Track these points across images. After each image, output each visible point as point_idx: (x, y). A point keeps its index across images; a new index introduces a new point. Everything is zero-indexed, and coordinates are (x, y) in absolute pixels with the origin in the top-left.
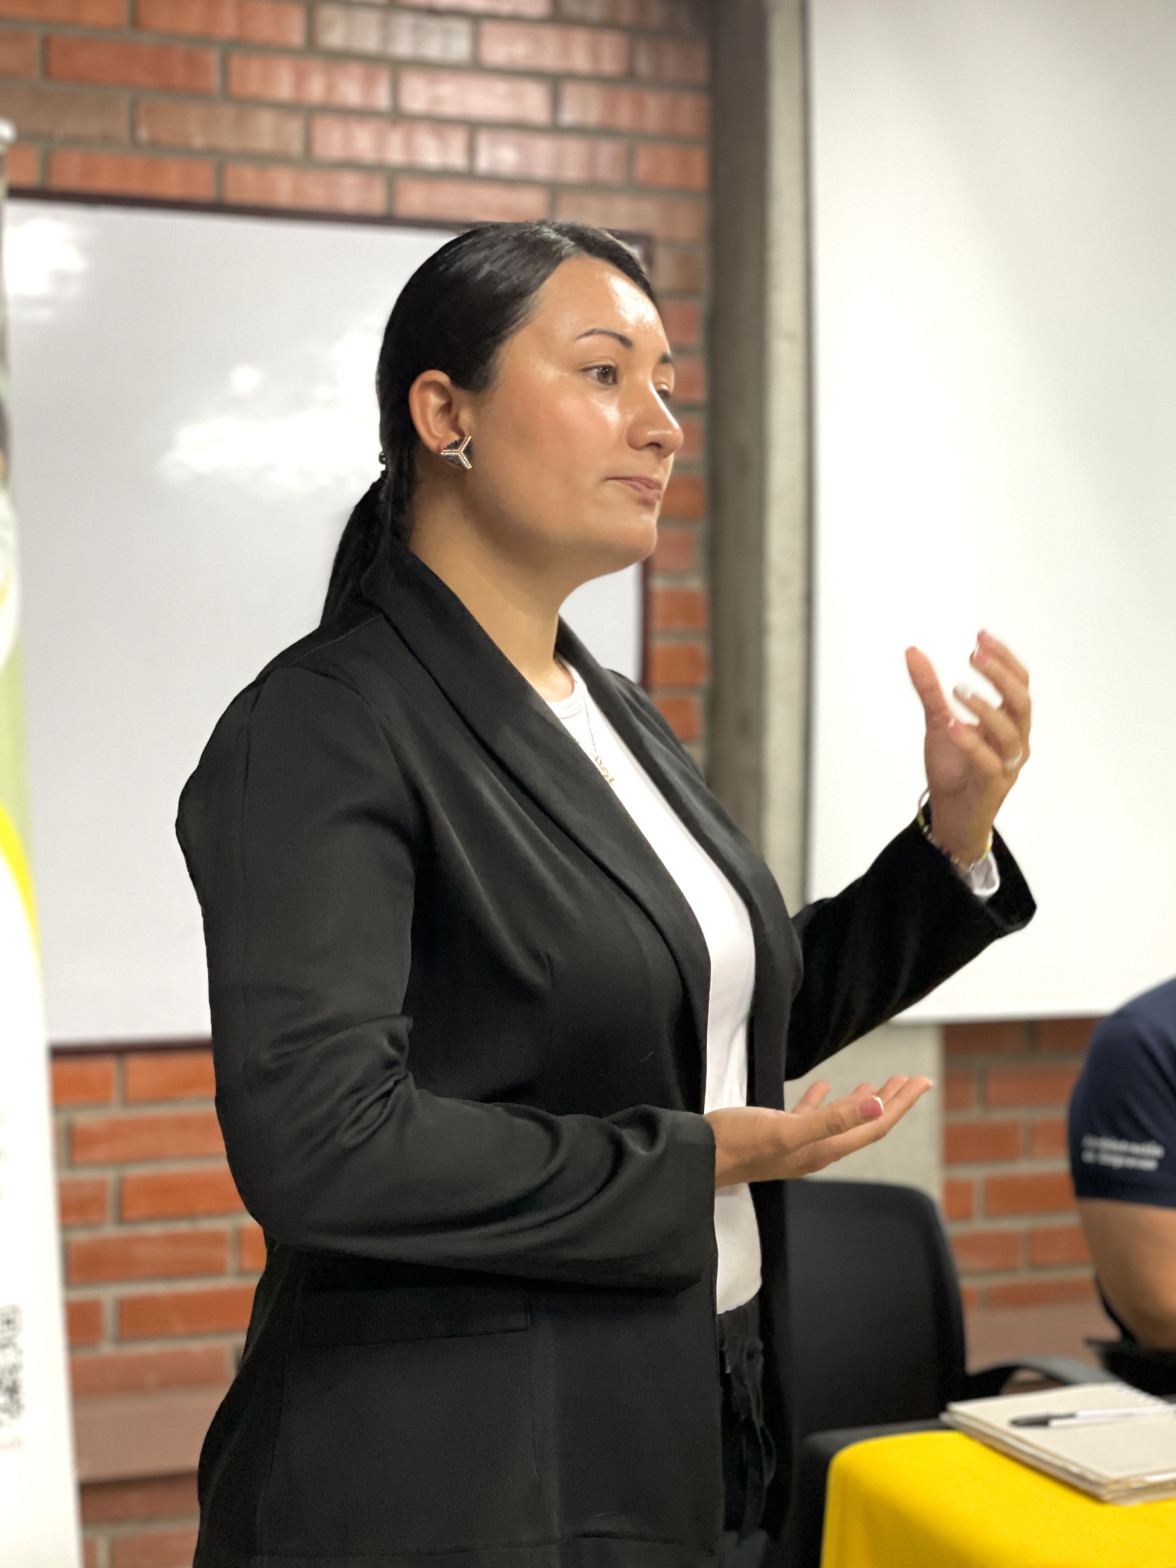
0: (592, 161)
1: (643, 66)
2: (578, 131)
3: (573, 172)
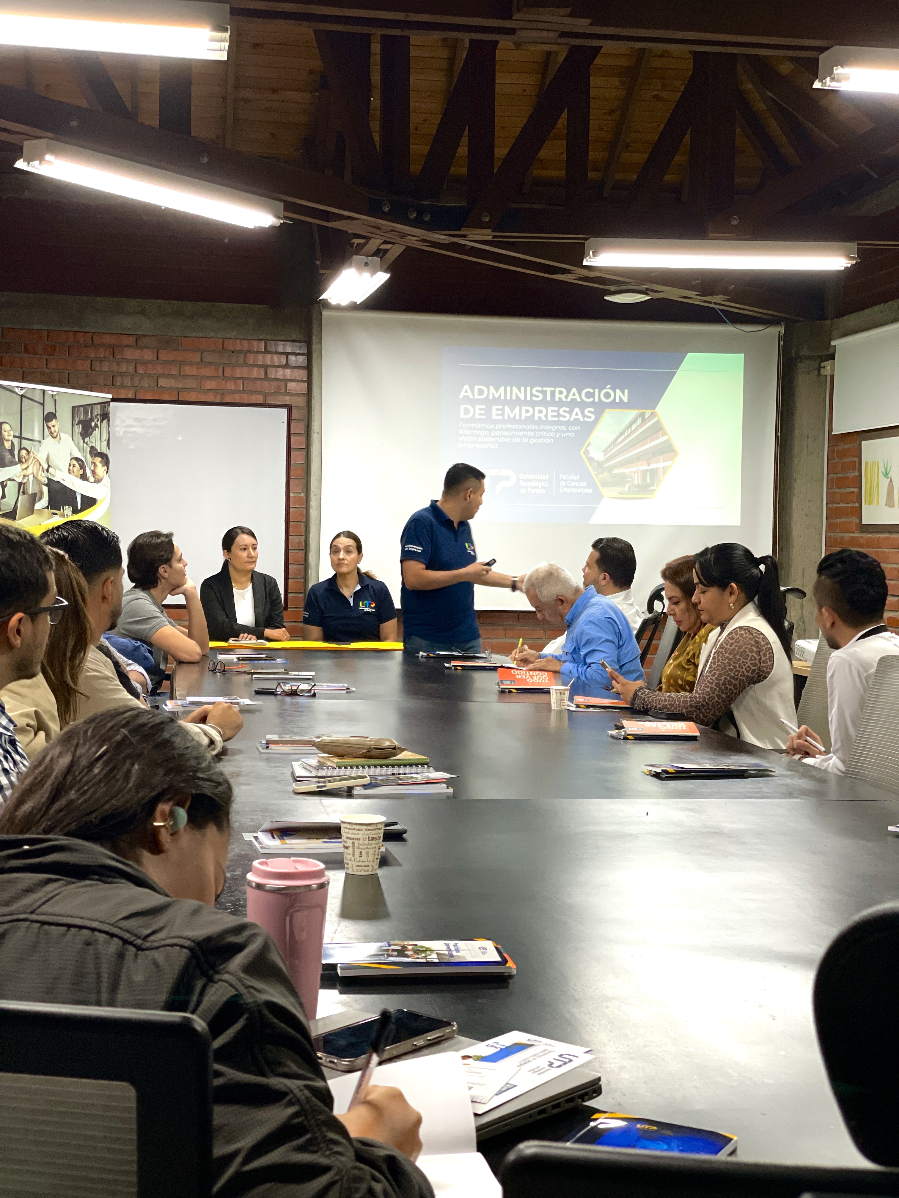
1: (291, 362)
2: (272, 380)
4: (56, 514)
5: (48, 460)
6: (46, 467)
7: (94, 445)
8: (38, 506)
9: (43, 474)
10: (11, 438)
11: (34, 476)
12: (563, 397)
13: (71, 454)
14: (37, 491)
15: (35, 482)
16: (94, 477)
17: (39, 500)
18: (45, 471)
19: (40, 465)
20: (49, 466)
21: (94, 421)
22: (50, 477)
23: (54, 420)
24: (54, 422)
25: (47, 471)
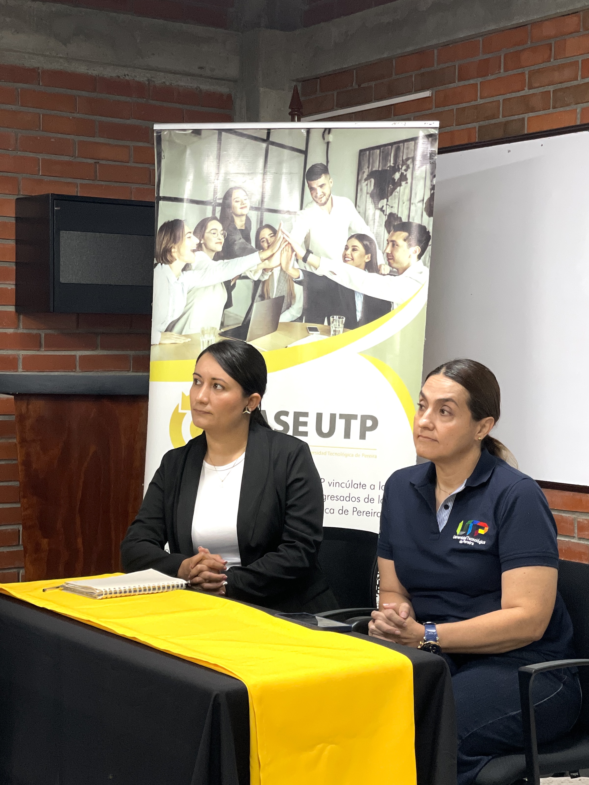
4: (315, 330)
5: (307, 241)
6: (302, 253)
7: (395, 211)
8: (285, 317)
9: (296, 266)
10: (245, 211)
11: (281, 269)
13: (350, 228)
14: (285, 294)
15: (282, 278)
16: (390, 265)
17: (288, 308)
18: (301, 261)
19: (293, 250)
20: (309, 252)
21: (399, 170)
22: (308, 269)
23: (323, 176)
24: (322, 179)
25: (305, 259)
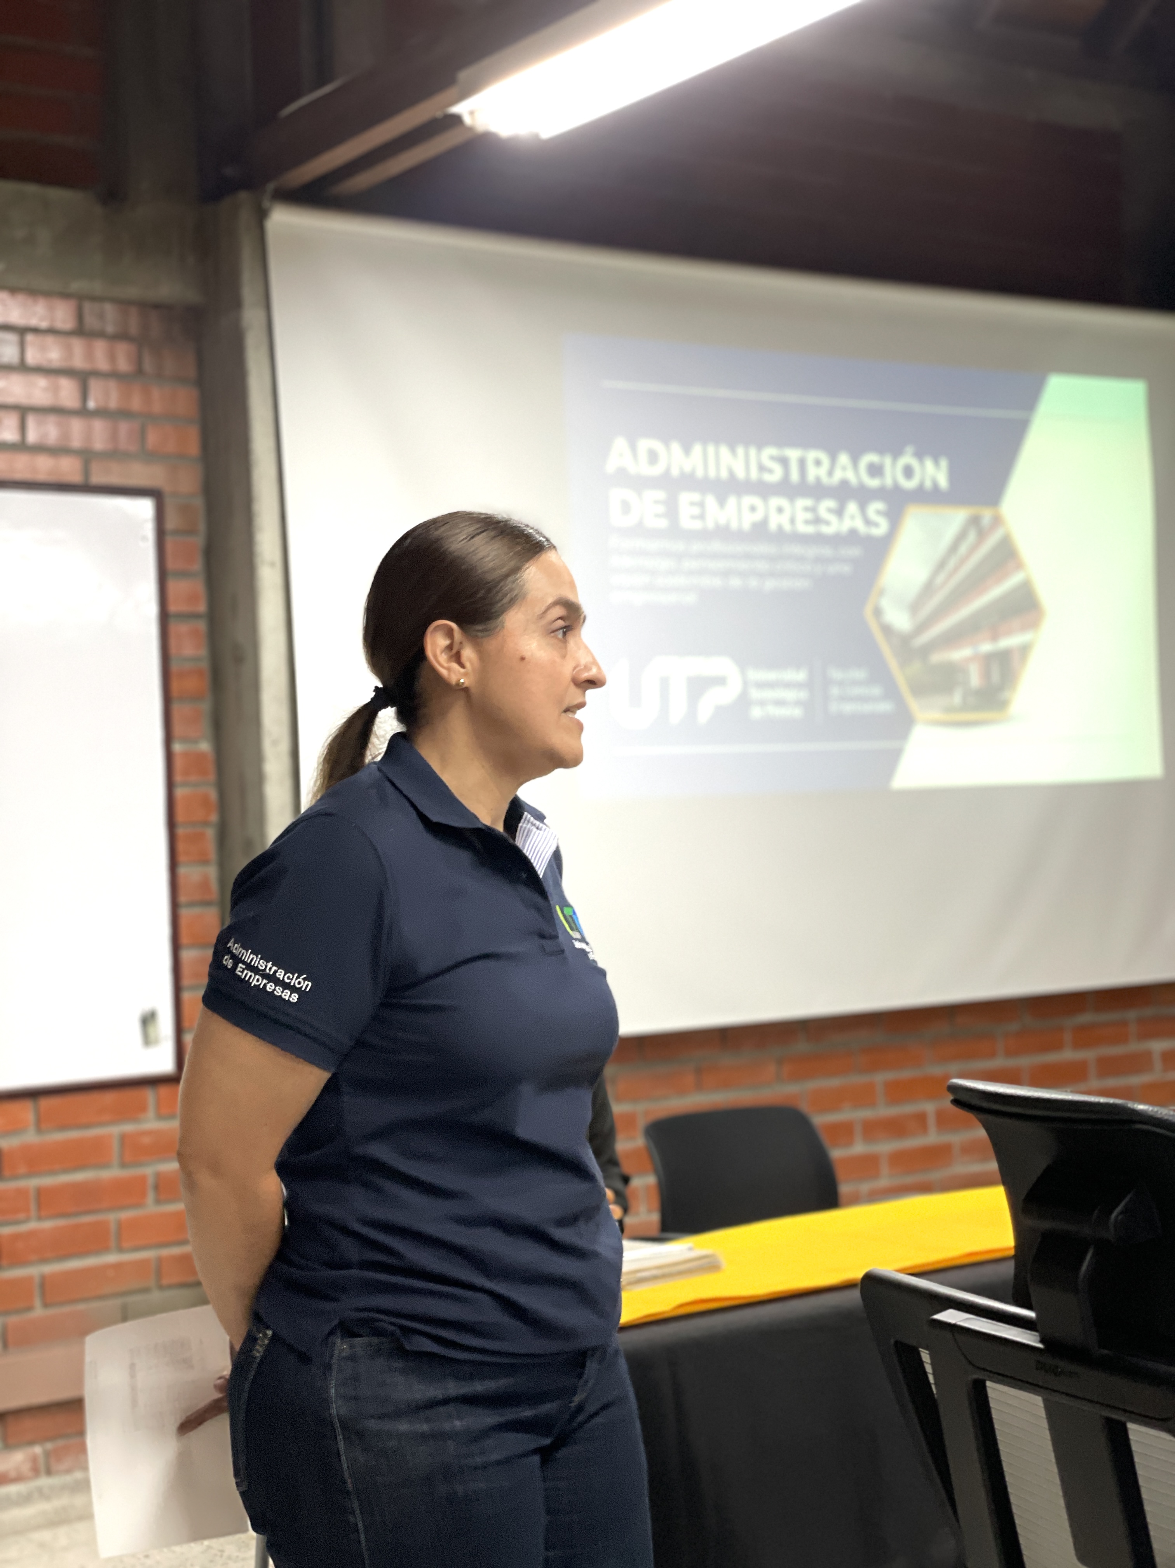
0: (114, 436)
1: (148, 365)
2: (101, 413)
3: (99, 444)
12: (822, 472)
